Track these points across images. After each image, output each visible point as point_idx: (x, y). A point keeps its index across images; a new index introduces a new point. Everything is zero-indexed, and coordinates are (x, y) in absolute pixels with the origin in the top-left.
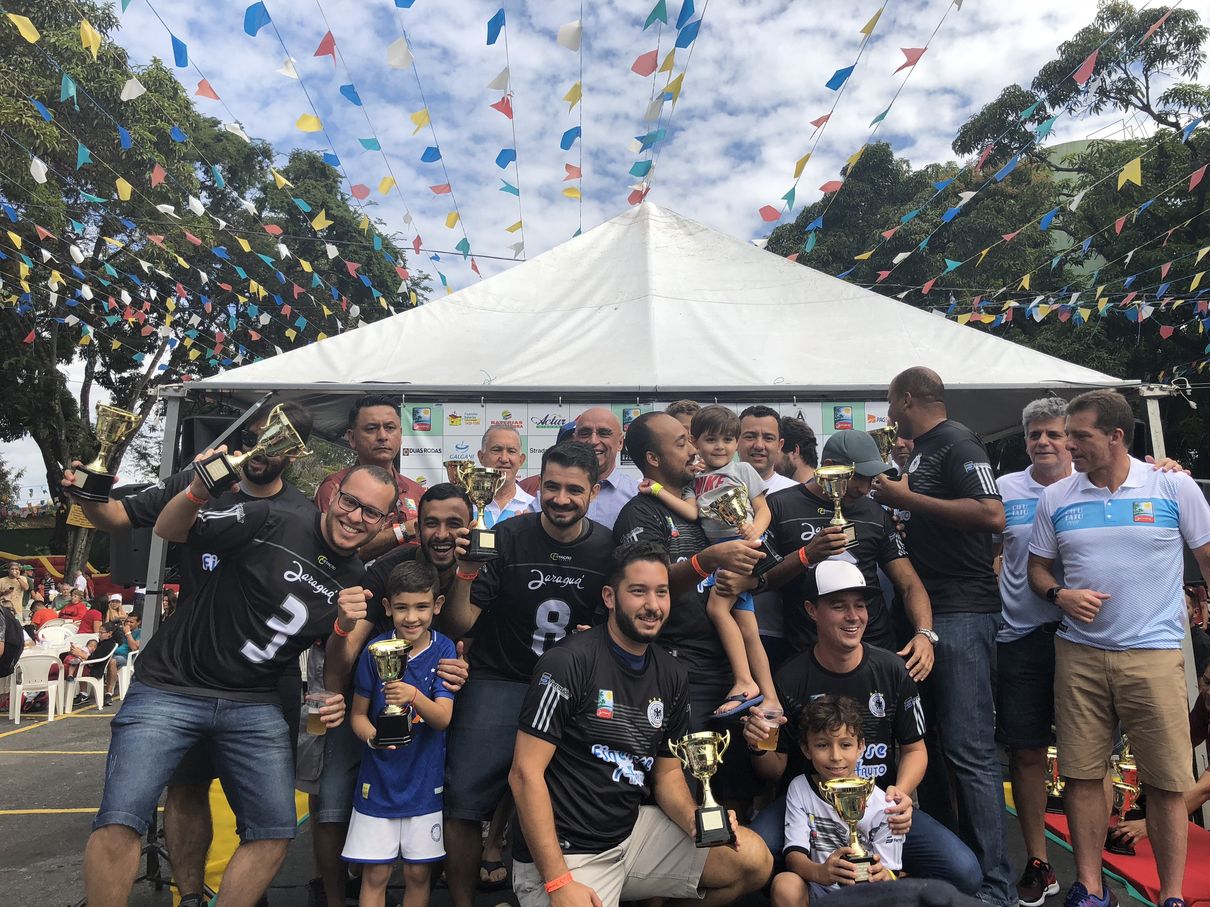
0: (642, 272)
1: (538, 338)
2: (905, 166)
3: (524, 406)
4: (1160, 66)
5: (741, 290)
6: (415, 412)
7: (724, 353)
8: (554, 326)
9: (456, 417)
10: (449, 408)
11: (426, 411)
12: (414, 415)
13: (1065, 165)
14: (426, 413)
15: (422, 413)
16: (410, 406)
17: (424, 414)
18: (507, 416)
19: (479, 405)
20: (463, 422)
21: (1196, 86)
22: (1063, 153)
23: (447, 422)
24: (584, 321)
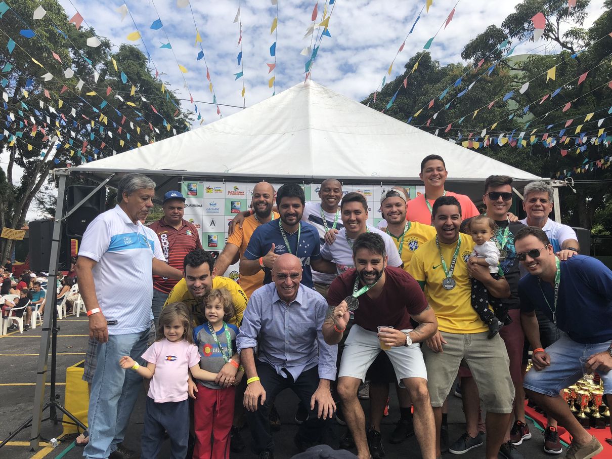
0: (306, 116)
1: (253, 148)
2: (437, 65)
3: (246, 184)
4: (565, 18)
5: (356, 127)
6: (189, 186)
7: (347, 159)
8: (260, 143)
9: (210, 189)
10: (206, 184)
11: (195, 185)
12: (188, 187)
13: (516, 67)
14: (194, 186)
15: (192, 186)
16: (187, 183)
17: (193, 187)
18: (236, 189)
19: (222, 183)
20: (213, 191)
21: (582, 29)
22: (515, 61)
23: (205, 191)
24: (276, 141)
